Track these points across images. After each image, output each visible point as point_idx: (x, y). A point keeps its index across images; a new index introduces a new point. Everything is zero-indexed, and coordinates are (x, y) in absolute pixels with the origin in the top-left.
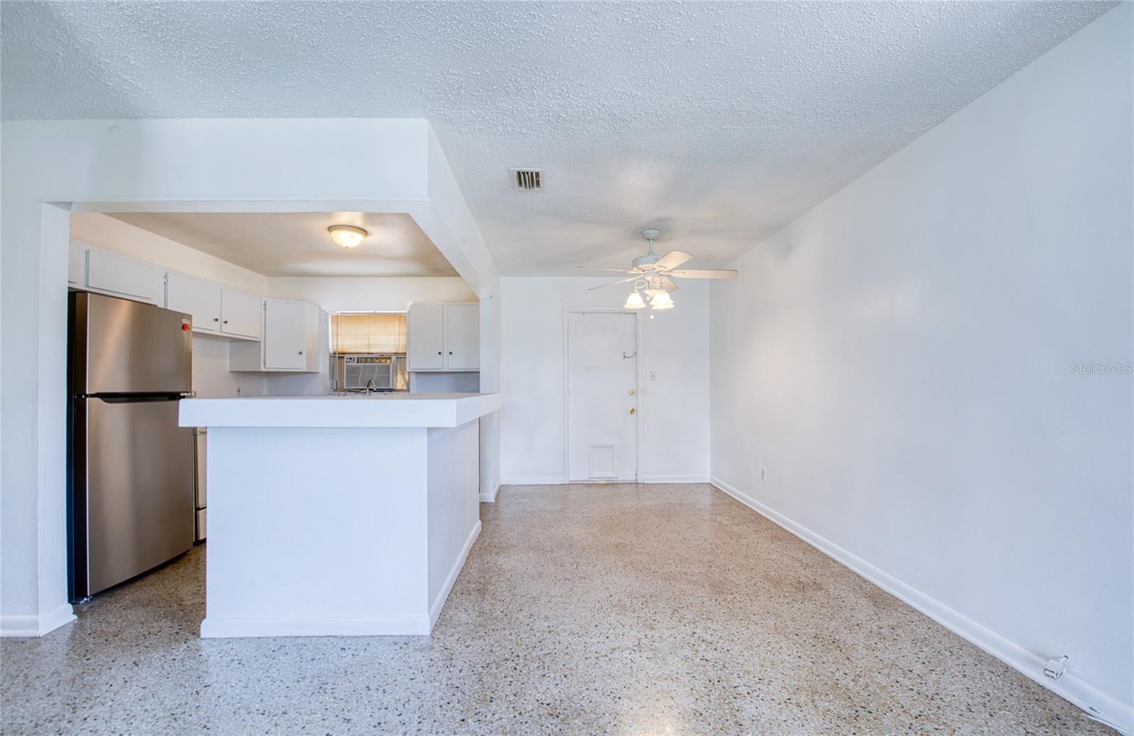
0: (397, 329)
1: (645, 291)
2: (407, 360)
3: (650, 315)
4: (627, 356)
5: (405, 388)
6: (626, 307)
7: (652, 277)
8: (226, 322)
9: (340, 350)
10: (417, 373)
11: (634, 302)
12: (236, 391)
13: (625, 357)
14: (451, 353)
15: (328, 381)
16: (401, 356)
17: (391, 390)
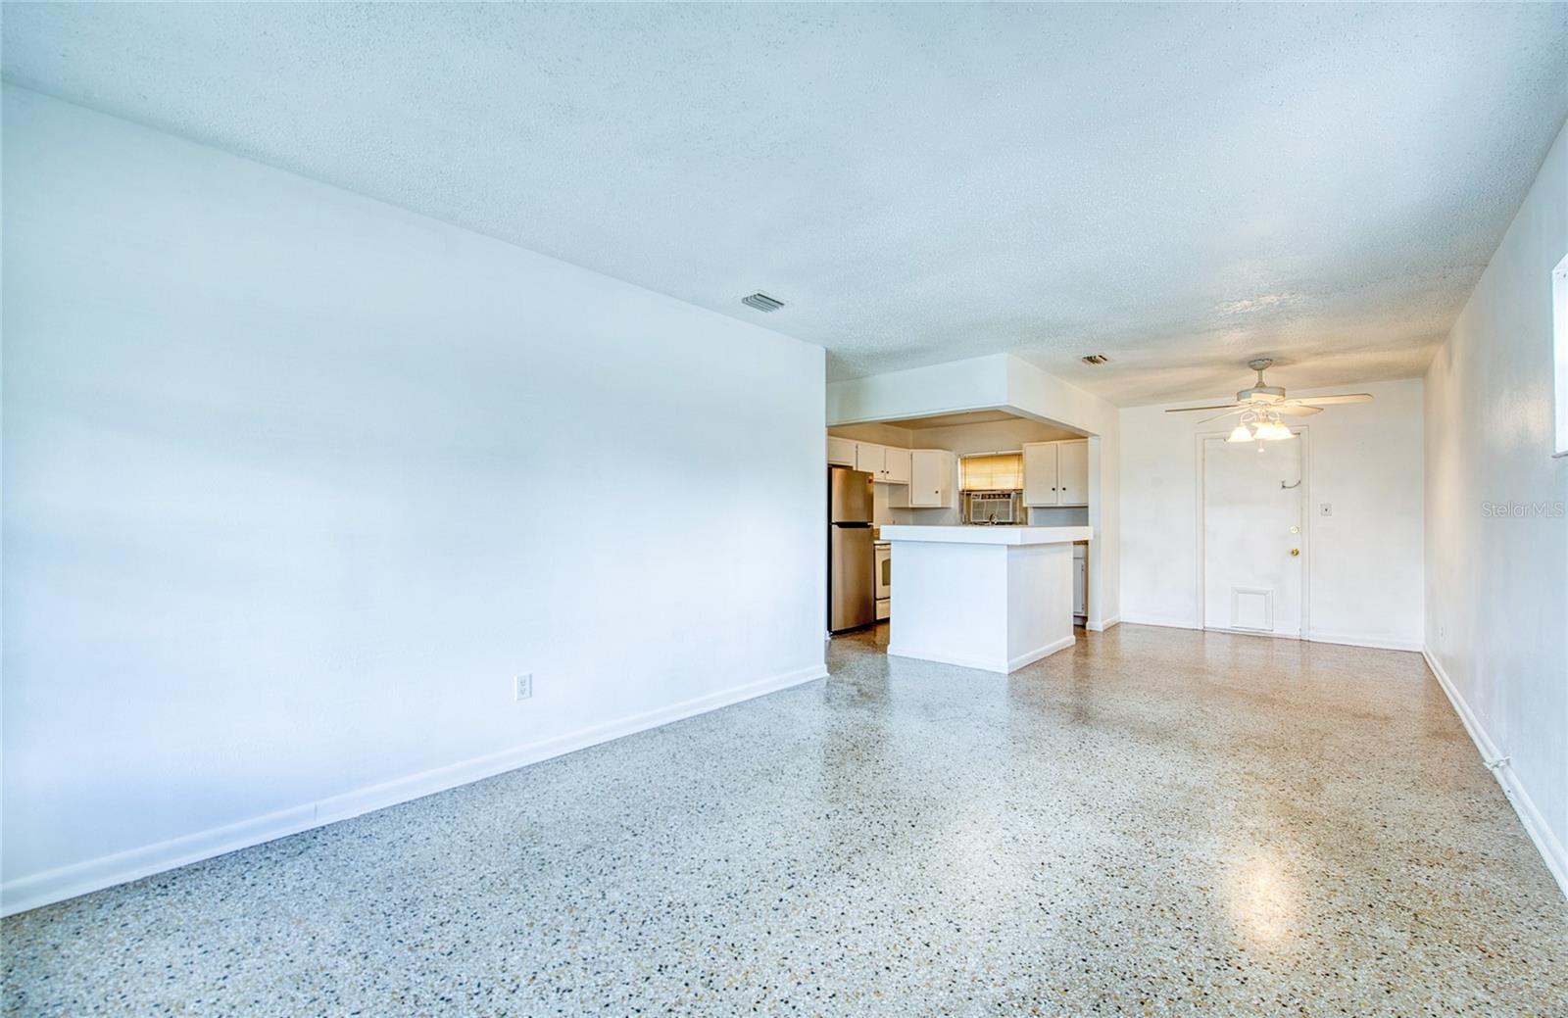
0: (1017, 468)
1: (1254, 424)
2: (1024, 496)
3: (1259, 447)
4: (1286, 485)
5: (1025, 522)
8: (888, 473)
9: (968, 488)
10: (1034, 508)
11: (1240, 435)
13: (1284, 487)
14: (1064, 490)
15: (958, 516)
16: (1019, 493)
17: (1011, 524)
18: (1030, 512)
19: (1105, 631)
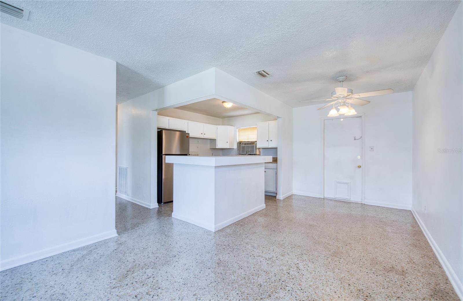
0: (254, 133)
1: (339, 107)
2: (257, 144)
3: (341, 118)
5: (259, 154)
6: (328, 116)
7: (341, 100)
8: (205, 134)
9: (240, 141)
11: (333, 113)
12: (212, 155)
13: (355, 139)
14: (271, 141)
15: (237, 152)
16: (256, 142)
17: (255, 155)
18: (261, 150)
19: (284, 199)
